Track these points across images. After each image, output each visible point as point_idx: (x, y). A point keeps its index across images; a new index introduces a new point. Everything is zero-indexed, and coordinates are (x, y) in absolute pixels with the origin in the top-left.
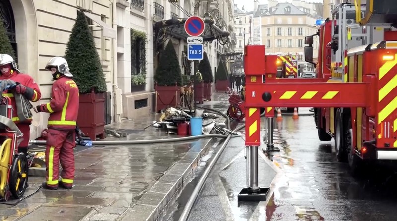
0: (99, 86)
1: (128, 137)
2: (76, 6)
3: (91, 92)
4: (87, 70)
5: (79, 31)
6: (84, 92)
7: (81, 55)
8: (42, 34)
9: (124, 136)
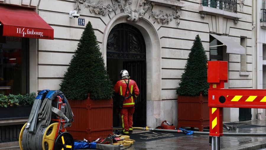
0: (205, 91)
1: (237, 130)
2: (209, 32)
3: (199, 95)
4: (198, 79)
5: (195, 51)
6: (194, 94)
7: (195, 68)
8: (167, 53)
9: (234, 129)
